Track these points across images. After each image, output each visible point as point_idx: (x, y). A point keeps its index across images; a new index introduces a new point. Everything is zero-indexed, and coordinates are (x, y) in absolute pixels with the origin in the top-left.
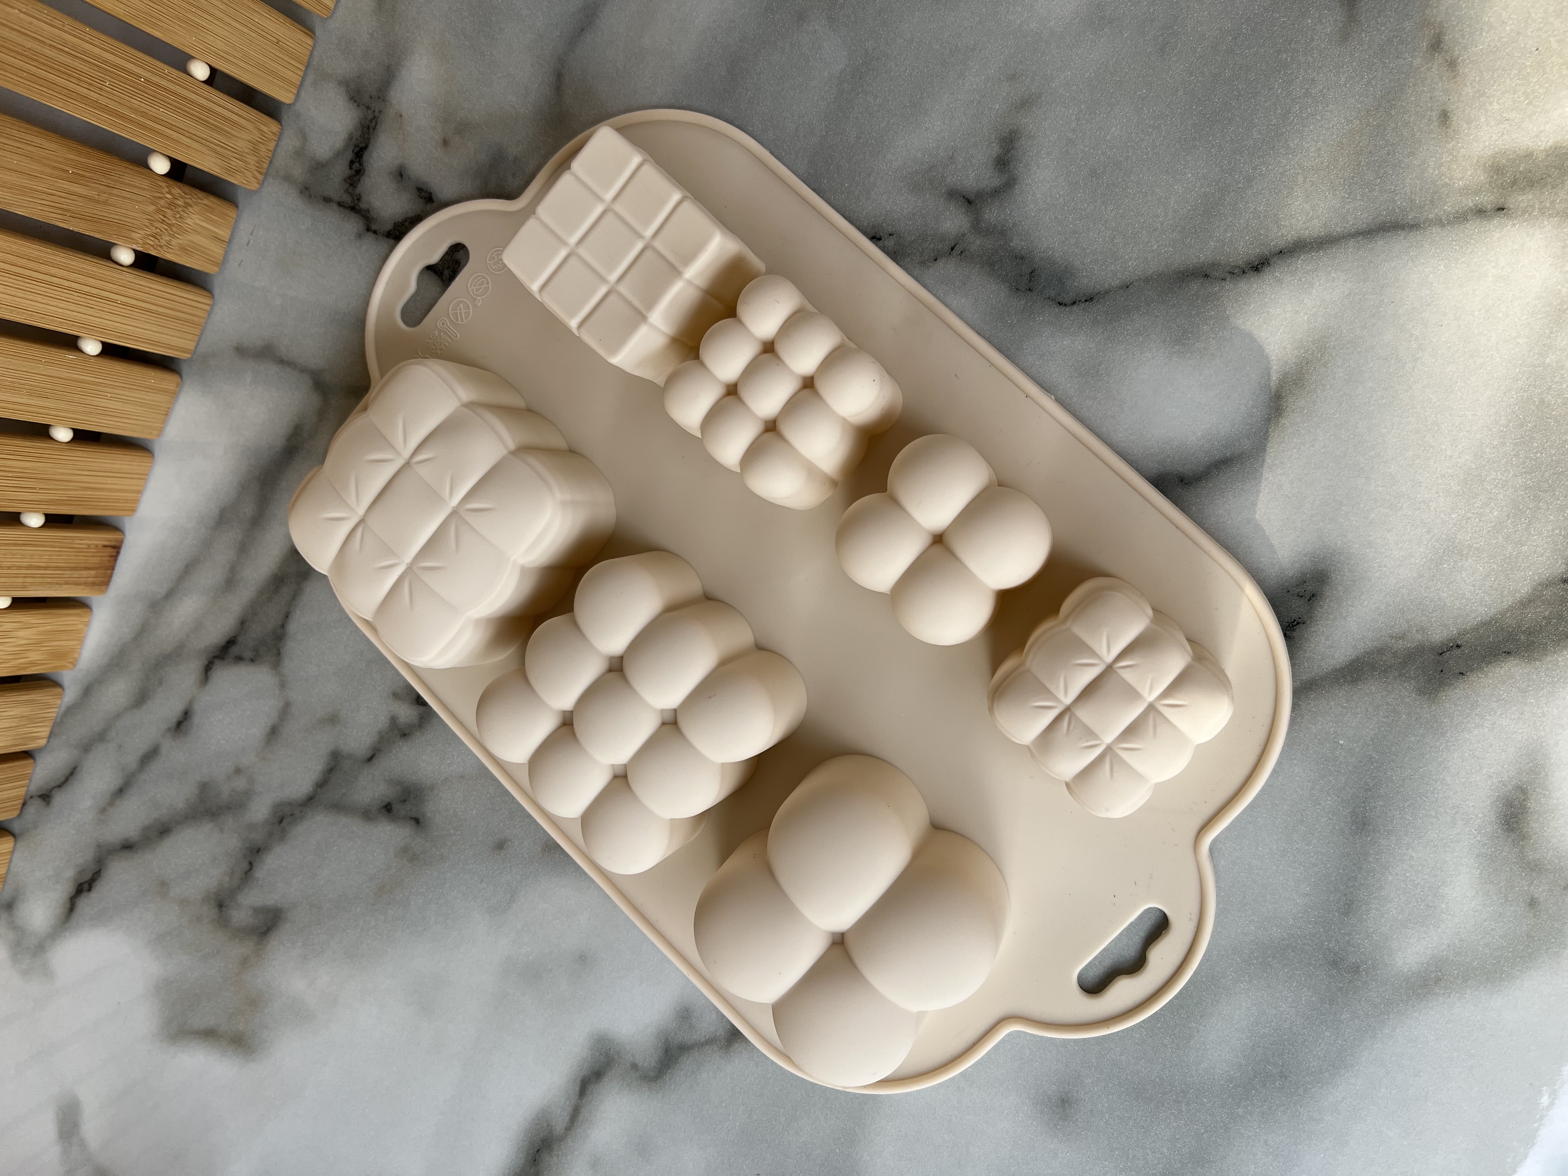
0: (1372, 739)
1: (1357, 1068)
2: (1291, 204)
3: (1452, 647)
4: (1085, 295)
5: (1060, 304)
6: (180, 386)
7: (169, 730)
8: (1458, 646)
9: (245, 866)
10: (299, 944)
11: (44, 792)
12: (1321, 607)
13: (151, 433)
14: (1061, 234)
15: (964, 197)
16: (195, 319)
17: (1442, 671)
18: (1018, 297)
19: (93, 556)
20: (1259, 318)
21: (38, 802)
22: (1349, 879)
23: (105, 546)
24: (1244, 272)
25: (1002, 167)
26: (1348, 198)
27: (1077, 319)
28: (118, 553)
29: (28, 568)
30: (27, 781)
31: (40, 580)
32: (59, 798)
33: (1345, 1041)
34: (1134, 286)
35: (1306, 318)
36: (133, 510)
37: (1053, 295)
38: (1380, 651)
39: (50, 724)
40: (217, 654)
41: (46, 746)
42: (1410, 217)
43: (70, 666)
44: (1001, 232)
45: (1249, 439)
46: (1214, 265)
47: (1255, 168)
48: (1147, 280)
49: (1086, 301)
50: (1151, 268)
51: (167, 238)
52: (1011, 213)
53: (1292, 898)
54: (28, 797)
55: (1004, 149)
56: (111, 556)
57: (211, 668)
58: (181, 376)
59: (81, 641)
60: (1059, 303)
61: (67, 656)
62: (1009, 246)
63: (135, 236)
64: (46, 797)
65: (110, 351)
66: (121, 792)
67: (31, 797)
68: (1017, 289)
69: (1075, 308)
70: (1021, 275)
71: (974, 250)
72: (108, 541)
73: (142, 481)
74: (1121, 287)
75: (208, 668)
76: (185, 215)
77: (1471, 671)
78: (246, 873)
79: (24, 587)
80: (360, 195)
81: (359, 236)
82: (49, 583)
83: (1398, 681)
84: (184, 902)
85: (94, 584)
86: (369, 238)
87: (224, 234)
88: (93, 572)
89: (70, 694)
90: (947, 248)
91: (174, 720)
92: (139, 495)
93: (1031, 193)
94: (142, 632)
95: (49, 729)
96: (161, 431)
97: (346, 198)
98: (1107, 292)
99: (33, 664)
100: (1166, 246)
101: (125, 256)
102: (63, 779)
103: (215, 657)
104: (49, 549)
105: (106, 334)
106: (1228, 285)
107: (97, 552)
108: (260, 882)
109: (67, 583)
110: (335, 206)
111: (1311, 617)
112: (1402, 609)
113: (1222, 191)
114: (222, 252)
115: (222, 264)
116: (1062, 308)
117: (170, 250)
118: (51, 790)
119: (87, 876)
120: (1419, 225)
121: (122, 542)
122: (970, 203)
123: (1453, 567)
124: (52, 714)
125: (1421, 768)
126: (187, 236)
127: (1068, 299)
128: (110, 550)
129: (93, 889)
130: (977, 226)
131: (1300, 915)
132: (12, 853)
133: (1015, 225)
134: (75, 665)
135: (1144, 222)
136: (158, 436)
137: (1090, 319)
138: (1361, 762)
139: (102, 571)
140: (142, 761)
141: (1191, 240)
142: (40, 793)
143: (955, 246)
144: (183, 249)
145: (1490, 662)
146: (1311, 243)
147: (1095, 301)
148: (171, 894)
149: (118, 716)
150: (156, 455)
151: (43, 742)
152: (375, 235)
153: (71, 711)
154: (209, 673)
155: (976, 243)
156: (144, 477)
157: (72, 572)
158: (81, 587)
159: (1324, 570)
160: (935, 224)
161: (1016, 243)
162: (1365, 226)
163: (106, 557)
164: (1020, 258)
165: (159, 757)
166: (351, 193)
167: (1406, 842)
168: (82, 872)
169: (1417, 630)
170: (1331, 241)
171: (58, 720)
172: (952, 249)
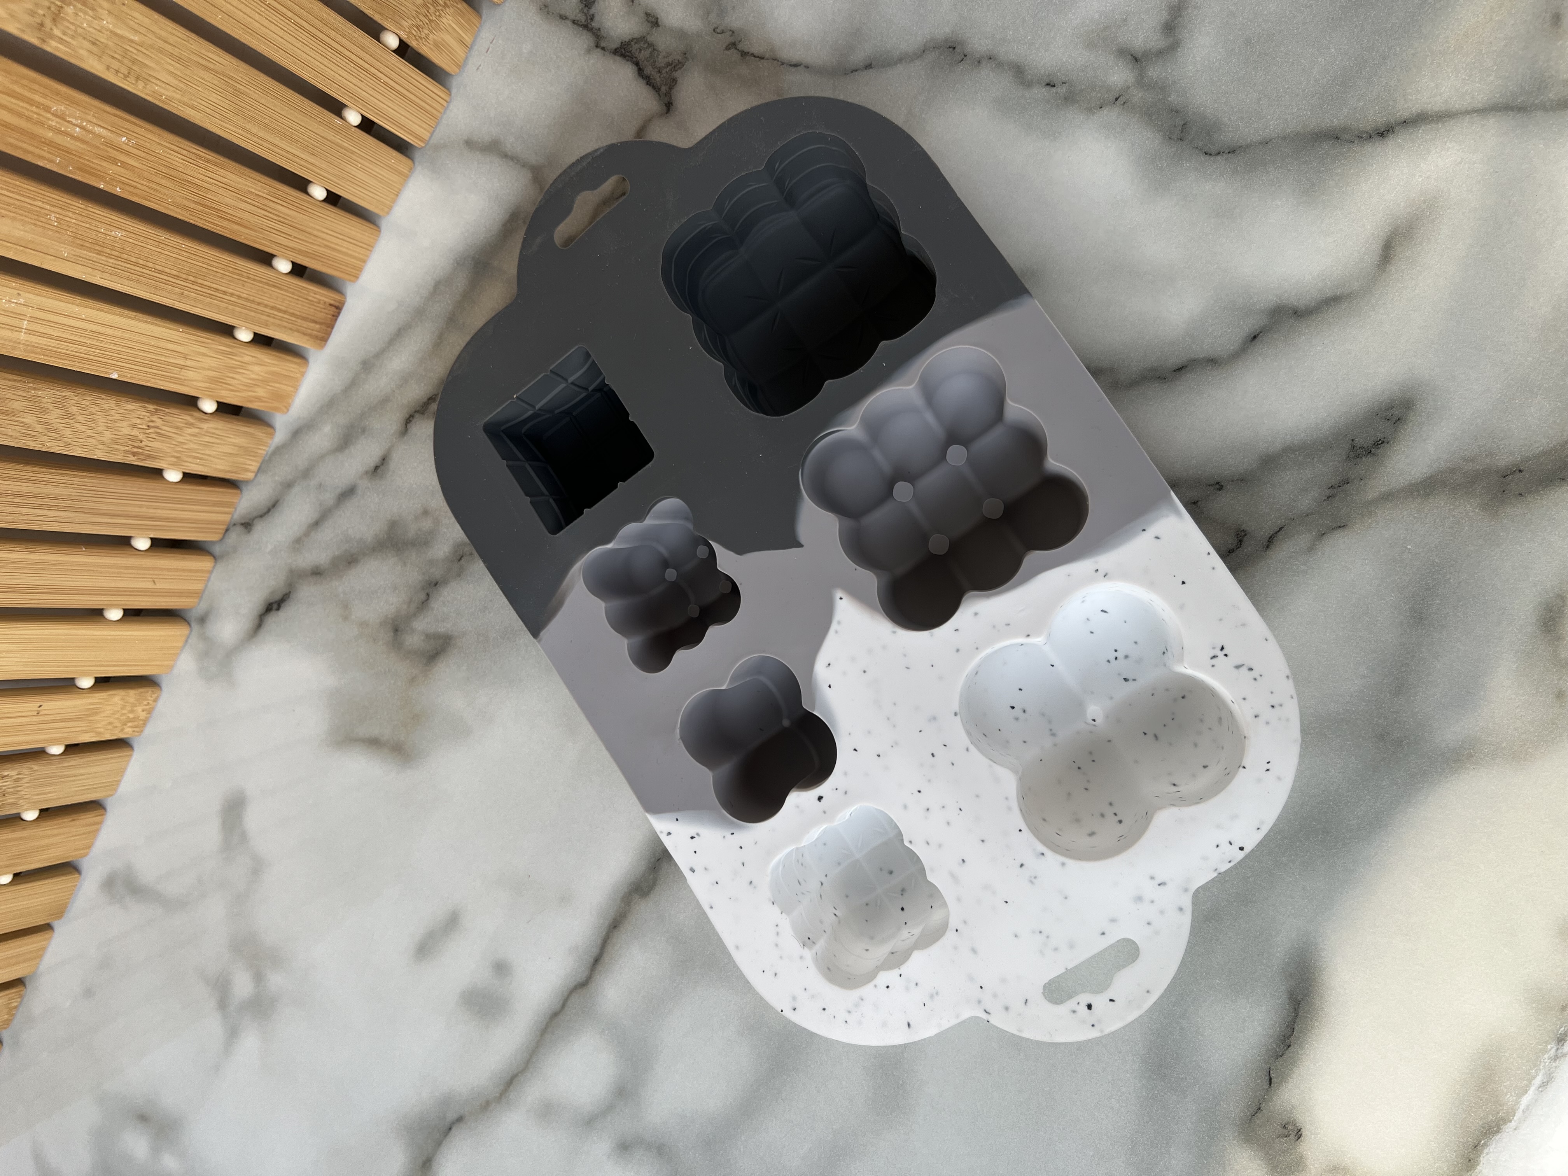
0: (1436, 547)
1: (1390, 828)
2: (1419, 81)
3: (1515, 471)
4: (1229, 148)
5: (1206, 154)
6: (411, 170)
7: (367, 472)
8: (1520, 471)
9: (423, 596)
10: (464, 668)
11: (247, 521)
12: (1405, 430)
13: (382, 210)
14: (1213, 93)
15: (1132, 55)
16: (434, 111)
17: (1504, 491)
18: (1170, 144)
19: (321, 312)
20: (1379, 178)
21: (239, 529)
22: (1403, 666)
23: (331, 305)
24: (1370, 137)
25: (1169, 31)
26: (1468, 80)
27: (1220, 168)
28: (339, 313)
29: (272, 308)
30: (234, 510)
31: (278, 322)
32: (259, 527)
33: (1383, 804)
34: (1273, 142)
35: (1420, 180)
36: (357, 277)
37: (1201, 145)
38: (1452, 471)
39: (260, 460)
40: (418, 409)
41: (254, 479)
42: (1519, 101)
43: (285, 410)
44: (1162, 88)
45: (1358, 281)
46: (1345, 129)
47: (1390, 49)
48: (1284, 138)
49: (1229, 152)
50: (1290, 129)
51: (427, 32)
52: (1171, 72)
53: (1351, 678)
54: (232, 524)
55: (1172, 16)
56: (333, 316)
57: (411, 421)
58: (414, 163)
59: (296, 388)
60: (1205, 152)
61: (283, 400)
62: (1167, 100)
63: (405, 24)
64: (247, 525)
65: (367, 125)
66: (316, 524)
67: (235, 525)
68: (1170, 138)
69: (1219, 158)
70: (1175, 126)
71: (1136, 101)
72: (334, 300)
73: (368, 252)
74: (1261, 143)
75: (408, 421)
76: (443, 14)
77: (1530, 492)
78: (423, 603)
79: (266, 325)
80: (593, 15)
81: (589, 51)
82: (285, 327)
83: (1465, 498)
84: (363, 624)
85: (316, 337)
86: (598, 53)
87: (468, 39)
88: (318, 326)
89: (280, 435)
90: (1112, 98)
91: (373, 465)
92: (363, 264)
93: (1192, 55)
94: (353, 385)
95: (258, 465)
96: (390, 208)
97: (581, 18)
98: (1248, 146)
99: (259, 399)
100: (1305, 110)
101: (392, 41)
102: (265, 510)
103: (416, 412)
104: (290, 295)
105: (368, 108)
106: (1355, 148)
107: (324, 309)
108: (435, 612)
109: (298, 331)
110: (569, 23)
111: (1395, 438)
112: (1475, 436)
113: (1360, 65)
114: (464, 56)
115: (461, 66)
116: (1207, 157)
117: (427, 44)
118: (254, 519)
119: (277, 597)
120: (1527, 108)
121: (343, 304)
122: (1137, 61)
123: (1524, 403)
124: (264, 451)
125: (1476, 573)
126: (441, 34)
127: (1213, 150)
128: (335, 310)
129: (281, 610)
130: (1141, 82)
131: (1356, 694)
132: (211, 572)
133: (1174, 82)
134: (288, 410)
135: (1288, 88)
136: (388, 213)
137: (1231, 168)
138: (1424, 565)
139: (324, 327)
140: (339, 498)
141: (1327, 106)
142: (243, 522)
143: (1120, 96)
144: (436, 45)
145: (1546, 486)
146: (1431, 116)
147: (1237, 153)
148: (353, 617)
149: (322, 457)
150: (382, 231)
151: (250, 476)
152: (603, 51)
153: (279, 451)
154: (409, 425)
155: (1138, 96)
156: (370, 247)
157: (303, 322)
158: (307, 338)
159: (1411, 398)
160: (1103, 77)
161: (1172, 98)
162: (1480, 105)
163: (330, 314)
164: (1175, 111)
165: (355, 496)
166: (585, 13)
167: (1455, 636)
168: (272, 593)
169: (1486, 455)
170: (1450, 116)
171: (267, 458)
172: (1117, 99)
